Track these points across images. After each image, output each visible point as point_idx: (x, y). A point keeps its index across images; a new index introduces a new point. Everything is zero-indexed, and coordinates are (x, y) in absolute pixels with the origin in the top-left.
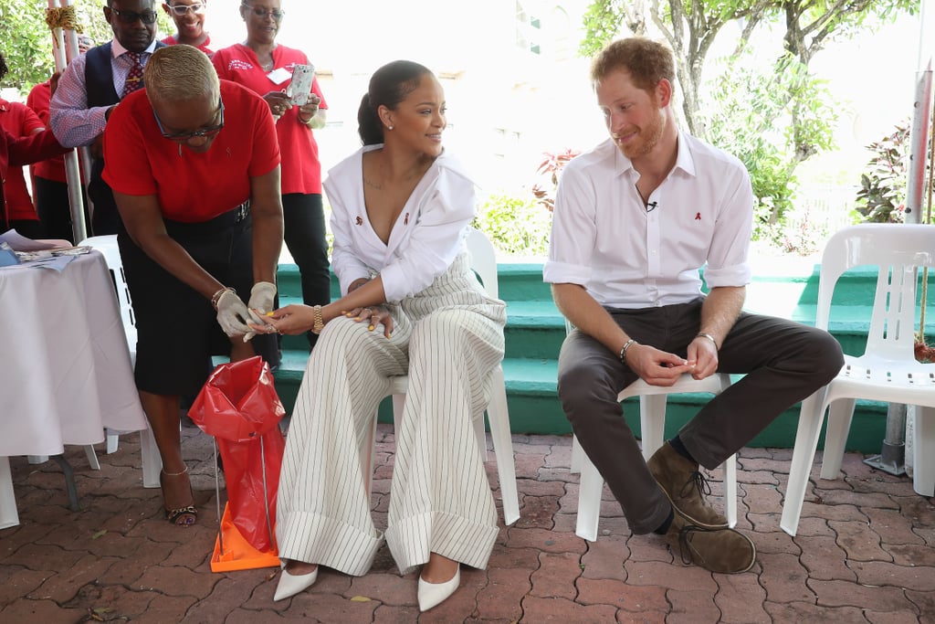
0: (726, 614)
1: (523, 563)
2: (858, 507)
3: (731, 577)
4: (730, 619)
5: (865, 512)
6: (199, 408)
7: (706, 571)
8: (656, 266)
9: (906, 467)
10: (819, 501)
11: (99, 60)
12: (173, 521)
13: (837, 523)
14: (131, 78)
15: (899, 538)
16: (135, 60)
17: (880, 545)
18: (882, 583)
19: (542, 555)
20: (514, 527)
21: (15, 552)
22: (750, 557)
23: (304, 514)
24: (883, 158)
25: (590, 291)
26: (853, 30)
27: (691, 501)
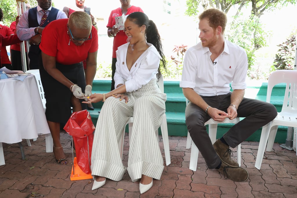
0: (239, 195)
1: (173, 178)
2: (279, 161)
3: (240, 183)
4: (241, 196)
5: (281, 162)
6: (67, 127)
7: (232, 181)
8: (216, 83)
9: (293, 148)
10: (266, 158)
11: (33, 12)
12: (60, 163)
13: (273, 166)
14: (43, 18)
15: (293, 171)
16: (44, 12)
17: (287, 173)
18: (289, 185)
19: (179, 175)
20: (169, 166)
21: (4, 174)
22: (247, 176)
23: (100, 161)
24: (283, 49)
25: (195, 90)
26: (273, 8)
27: (227, 158)
